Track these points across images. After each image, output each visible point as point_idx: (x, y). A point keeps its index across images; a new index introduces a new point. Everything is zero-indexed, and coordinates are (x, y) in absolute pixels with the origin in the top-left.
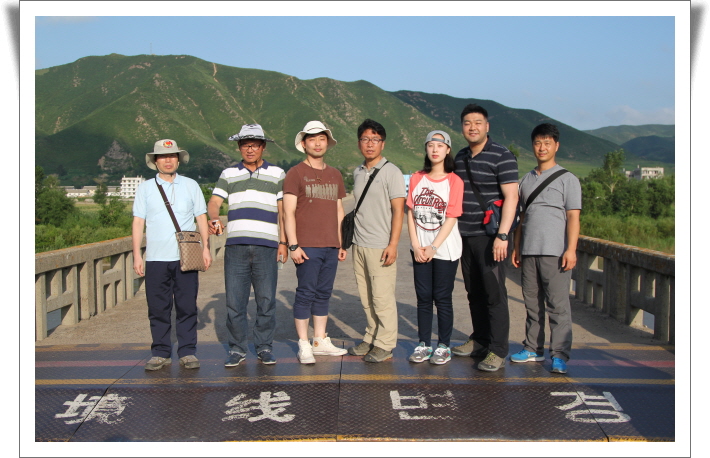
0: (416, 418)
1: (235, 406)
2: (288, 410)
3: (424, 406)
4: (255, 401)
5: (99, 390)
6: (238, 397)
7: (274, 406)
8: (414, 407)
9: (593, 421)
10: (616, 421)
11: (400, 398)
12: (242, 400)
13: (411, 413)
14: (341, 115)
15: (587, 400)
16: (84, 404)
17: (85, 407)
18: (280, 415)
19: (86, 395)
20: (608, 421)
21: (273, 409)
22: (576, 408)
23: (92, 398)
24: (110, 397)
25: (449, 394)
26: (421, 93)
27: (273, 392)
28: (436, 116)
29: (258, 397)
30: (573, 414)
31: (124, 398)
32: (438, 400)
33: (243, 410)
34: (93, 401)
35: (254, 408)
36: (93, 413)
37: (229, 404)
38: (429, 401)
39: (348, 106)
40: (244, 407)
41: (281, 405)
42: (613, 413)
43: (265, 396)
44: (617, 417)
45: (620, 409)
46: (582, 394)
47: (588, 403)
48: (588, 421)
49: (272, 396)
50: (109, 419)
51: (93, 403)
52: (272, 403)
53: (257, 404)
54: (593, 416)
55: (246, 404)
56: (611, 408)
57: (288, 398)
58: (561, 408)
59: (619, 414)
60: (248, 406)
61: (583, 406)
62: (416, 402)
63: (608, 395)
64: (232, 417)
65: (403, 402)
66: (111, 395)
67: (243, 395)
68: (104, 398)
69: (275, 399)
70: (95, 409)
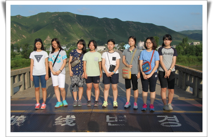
0: (113, 125)
1: (58, 120)
2: (74, 122)
3: (116, 121)
4: (65, 119)
5: (19, 114)
6: (60, 117)
7: (70, 120)
8: (113, 121)
9: (169, 126)
10: (177, 126)
11: (109, 118)
12: (61, 118)
13: (112, 123)
14: (110, 28)
15: (168, 119)
16: (13, 119)
17: (13, 120)
18: (71, 123)
19: (14, 116)
20: (174, 126)
21: (69, 121)
22: (165, 121)
23: (16, 117)
24: (22, 117)
25: (125, 116)
26: (132, 22)
27: (70, 115)
28: (137, 28)
29: (65, 117)
30: (163, 123)
31: (25, 117)
32: (121, 119)
33: (60, 122)
34: (16, 118)
35: (64, 121)
36: (15, 122)
37: (56, 119)
38: (118, 119)
39: (112, 25)
40: (61, 121)
41: (72, 120)
42: (176, 123)
43: (68, 117)
44: (177, 125)
45: (178, 122)
46: (167, 116)
47: (168, 120)
48: (168, 126)
49: (70, 117)
50: (19, 124)
51: (16, 119)
52: (69, 119)
53: (65, 120)
54: (169, 124)
55: (61, 120)
56: (175, 121)
57: (75, 118)
58: (160, 121)
59: (178, 124)
60: (62, 120)
61: (167, 121)
62: (114, 119)
63: (175, 117)
64: (56, 124)
65: (110, 119)
66: (22, 116)
67: (61, 117)
68: (20, 117)
69: (71, 118)
70: (16, 121)
